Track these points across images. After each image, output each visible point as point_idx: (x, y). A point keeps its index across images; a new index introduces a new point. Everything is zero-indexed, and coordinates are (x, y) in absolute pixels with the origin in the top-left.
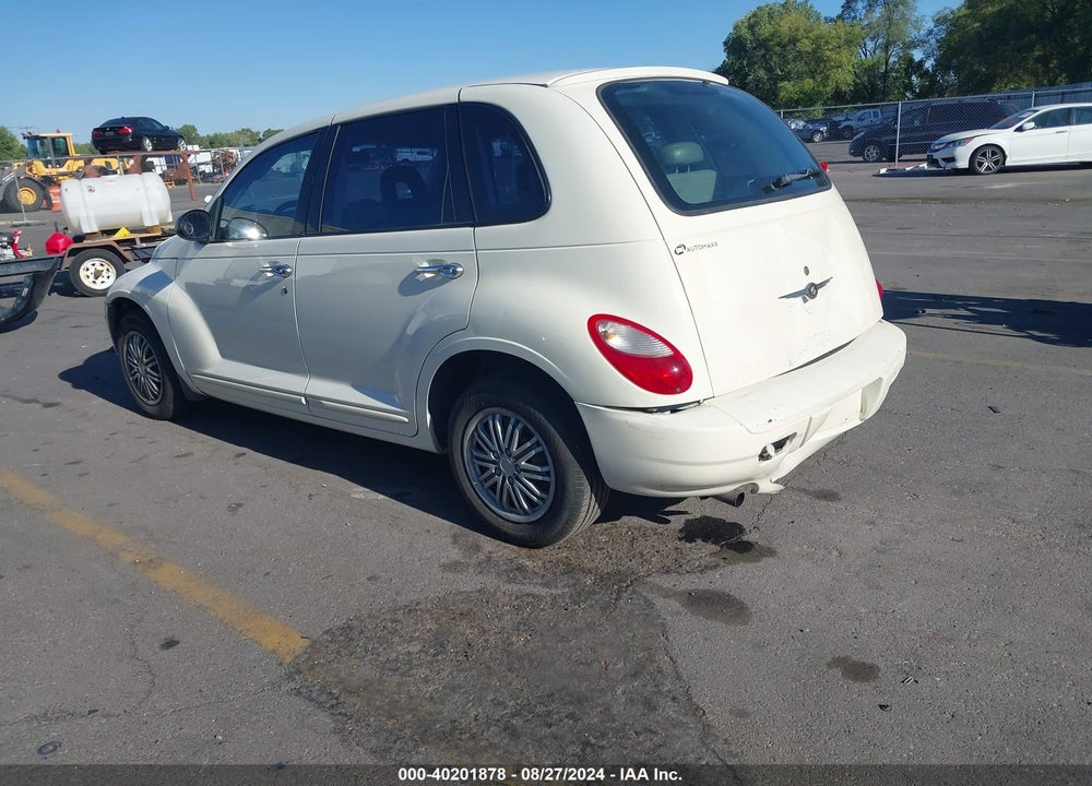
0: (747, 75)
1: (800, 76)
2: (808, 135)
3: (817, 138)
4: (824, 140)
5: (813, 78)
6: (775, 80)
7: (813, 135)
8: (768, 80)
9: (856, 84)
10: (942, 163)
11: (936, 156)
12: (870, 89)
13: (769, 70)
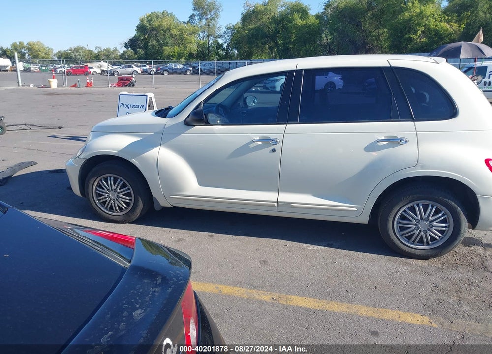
0: (148, 42)
1: (172, 45)
2: (184, 71)
3: (189, 73)
4: (191, 74)
5: (179, 46)
6: (161, 46)
7: (187, 71)
8: (158, 45)
9: (198, 51)
10: (270, 89)
11: (267, 85)
12: (203, 54)
13: (158, 41)
